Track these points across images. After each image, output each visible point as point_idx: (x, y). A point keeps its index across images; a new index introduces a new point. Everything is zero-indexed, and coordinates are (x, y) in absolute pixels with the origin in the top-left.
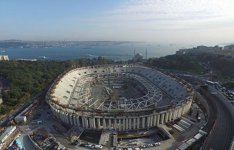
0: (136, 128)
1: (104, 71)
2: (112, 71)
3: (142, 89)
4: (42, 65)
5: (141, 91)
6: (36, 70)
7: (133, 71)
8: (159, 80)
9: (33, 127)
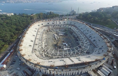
0: (75, 74)
1: (53, 23)
2: (58, 23)
3: (76, 36)
4: (15, 20)
5: (75, 38)
6: (11, 24)
7: (71, 23)
8: (87, 32)
9: (10, 72)
